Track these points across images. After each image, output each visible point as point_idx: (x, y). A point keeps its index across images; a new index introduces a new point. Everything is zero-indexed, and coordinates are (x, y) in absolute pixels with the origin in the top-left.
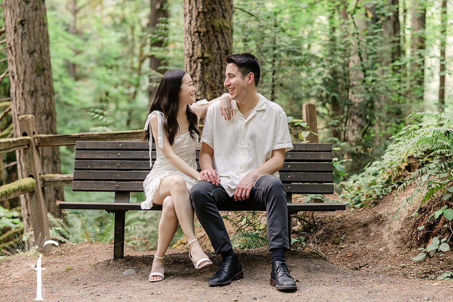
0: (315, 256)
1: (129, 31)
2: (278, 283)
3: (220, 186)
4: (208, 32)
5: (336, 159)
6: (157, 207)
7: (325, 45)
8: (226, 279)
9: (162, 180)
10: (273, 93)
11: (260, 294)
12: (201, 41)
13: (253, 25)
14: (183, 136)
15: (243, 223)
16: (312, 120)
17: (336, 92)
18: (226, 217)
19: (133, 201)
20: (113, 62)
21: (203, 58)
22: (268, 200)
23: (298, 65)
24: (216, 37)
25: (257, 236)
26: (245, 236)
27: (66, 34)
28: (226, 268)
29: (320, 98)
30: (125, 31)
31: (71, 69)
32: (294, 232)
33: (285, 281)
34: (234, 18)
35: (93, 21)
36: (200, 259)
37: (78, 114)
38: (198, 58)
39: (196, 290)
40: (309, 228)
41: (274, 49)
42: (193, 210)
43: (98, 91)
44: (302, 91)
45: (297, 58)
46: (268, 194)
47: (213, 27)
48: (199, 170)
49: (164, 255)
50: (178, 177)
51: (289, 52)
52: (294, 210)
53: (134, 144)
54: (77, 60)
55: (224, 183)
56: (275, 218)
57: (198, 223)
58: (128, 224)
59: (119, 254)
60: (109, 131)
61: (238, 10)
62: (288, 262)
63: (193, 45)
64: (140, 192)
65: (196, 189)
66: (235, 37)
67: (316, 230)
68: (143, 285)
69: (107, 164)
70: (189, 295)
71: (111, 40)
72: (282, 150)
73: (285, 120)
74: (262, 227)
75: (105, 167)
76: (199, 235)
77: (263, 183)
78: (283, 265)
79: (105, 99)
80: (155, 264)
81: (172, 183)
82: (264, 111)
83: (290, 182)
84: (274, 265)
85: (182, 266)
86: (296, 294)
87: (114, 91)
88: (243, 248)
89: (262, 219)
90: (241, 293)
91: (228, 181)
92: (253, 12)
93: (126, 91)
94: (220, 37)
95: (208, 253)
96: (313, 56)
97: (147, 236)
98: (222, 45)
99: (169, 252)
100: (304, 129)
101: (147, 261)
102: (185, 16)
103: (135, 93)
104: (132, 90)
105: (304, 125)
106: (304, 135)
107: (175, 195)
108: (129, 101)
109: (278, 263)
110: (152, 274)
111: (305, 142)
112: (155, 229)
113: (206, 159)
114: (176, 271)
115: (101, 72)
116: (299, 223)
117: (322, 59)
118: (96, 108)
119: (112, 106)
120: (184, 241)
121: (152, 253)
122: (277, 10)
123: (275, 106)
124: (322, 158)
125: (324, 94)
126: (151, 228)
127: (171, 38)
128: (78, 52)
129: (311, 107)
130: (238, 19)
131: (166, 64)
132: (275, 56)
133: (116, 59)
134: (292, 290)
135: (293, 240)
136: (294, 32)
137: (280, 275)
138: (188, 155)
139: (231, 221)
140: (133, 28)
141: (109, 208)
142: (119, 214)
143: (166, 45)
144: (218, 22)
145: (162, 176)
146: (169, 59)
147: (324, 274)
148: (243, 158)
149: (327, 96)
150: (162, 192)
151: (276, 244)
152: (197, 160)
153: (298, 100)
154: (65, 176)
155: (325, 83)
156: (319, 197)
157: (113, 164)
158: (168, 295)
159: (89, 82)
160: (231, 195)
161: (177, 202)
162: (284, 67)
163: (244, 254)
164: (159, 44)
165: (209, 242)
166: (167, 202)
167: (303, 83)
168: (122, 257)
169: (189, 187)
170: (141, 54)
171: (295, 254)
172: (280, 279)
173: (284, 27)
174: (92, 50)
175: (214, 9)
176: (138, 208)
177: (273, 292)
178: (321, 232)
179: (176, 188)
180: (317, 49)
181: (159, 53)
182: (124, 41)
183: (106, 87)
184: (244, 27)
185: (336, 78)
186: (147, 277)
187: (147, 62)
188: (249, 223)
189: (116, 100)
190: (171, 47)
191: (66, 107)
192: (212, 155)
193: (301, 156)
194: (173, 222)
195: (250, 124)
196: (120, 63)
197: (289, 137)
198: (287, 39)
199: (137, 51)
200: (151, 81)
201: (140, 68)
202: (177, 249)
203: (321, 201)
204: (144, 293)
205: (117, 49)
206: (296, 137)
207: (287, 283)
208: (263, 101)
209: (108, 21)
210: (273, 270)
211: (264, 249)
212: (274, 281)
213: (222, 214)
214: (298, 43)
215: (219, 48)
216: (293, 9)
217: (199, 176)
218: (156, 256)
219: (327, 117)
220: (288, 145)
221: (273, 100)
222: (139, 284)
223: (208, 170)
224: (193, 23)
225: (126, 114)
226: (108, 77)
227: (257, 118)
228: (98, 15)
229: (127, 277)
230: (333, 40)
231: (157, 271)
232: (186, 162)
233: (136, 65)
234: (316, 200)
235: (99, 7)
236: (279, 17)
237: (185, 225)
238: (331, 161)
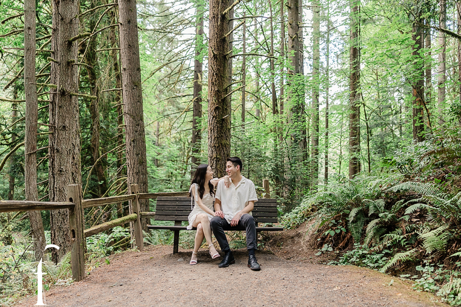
0: (268, 253)
1: (182, 145)
2: (251, 266)
3: (224, 219)
4: (219, 146)
5: (278, 206)
6: (194, 228)
7: (272, 153)
8: (227, 264)
9: (197, 216)
10: (249, 174)
11: (243, 272)
12: (216, 150)
13: (240, 143)
14: (207, 195)
15: (234, 236)
16: (267, 187)
17: (278, 174)
18: (227, 233)
19: (183, 225)
20: (176, 159)
21: (216, 158)
22: (247, 226)
23: (260, 162)
24: (223, 148)
25: (241, 242)
26: (236, 242)
27: (153, 146)
28: (227, 258)
29: (271, 177)
30: (181, 145)
31: (155, 162)
32: (259, 240)
33: (255, 265)
34: (231, 140)
35: (166, 140)
36: (214, 254)
37: (158, 182)
38: (214, 158)
39: (212, 269)
40: (266, 239)
41: (249, 154)
42: (211, 230)
43: (168, 172)
44: (262, 174)
45: (260, 158)
46: (246, 223)
47: (221, 144)
48: (214, 211)
49: (197, 252)
50: (204, 214)
51: (256, 156)
52: (259, 230)
53: (184, 198)
54: (158, 157)
55: (226, 217)
56: (250, 235)
57: (213, 236)
58: (181, 236)
59: (176, 251)
60: (173, 191)
61: (233, 137)
62: (256, 256)
63: (212, 152)
64: (187, 221)
65: (213, 220)
66: (231, 148)
67: (269, 240)
68: (187, 266)
69: (171, 208)
70: (209, 272)
71: (174, 149)
72: (253, 201)
73: (254, 187)
74: (244, 238)
75: (171, 209)
76: (214, 241)
77: (244, 217)
78: (254, 257)
79: (171, 175)
80: (193, 256)
81: (202, 217)
82: (244, 183)
83: (257, 217)
84: (250, 257)
85: (206, 257)
86: (260, 272)
87: (174, 172)
88: (235, 248)
89: (244, 234)
90: (234, 271)
91: (228, 216)
92: (240, 137)
93: (181, 172)
94: (225, 148)
95: (218, 251)
96: (267, 157)
97: (189, 241)
98: (226, 152)
99: (200, 250)
100: (263, 192)
101: (190, 254)
102: (209, 139)
103: (185, 173)
104: (184, 171)
105: (263, 190)
106: (264, 194)
107: (203, 223)
108: (182, 177)
109: (251, 256)
110: (191, 261)
111: (264, 198)
112: (193, 238)
113: (217, 205)
114: (203, 259)
115: (169, 163)
116: (261, 236)
117: (271, 159)
118: (166, 180)
119: (174, 179)
120: (207, 244)
121: (191, 250)
122: (251, 137)
123: (249, 181)
124: (272, 206)
125: (272, 175)
126: (191, 237)
127: (202, 148)
128: (159, 154)
129: (267, 181)
130: (233, 140)
131: (199, 161)
132: (250, 157)
133: (176, 157)
134: (258, 270)
135: (259, 245)
136: (258, 146)
137: (252, 262)
138: (209, 204)
139: (229, 235)
140: (184, 144)
141: (171, 229)
142: (177, 231)
143: (200, 152)
144: (223, 142)
145: (197, 214)
146: (201, 158)
147: (273, 262)
148: (234, 205)
149: (274, 176)
150: (197, 221)
151: (251, 247)
152: (213, 206)
153: (260, 177)
154: (151, 213)
155: (273, 170)
156: (270, 224)
157: (174, 208)
158: (199, 272)
159: (164, 168)
160: (229, 223)
161: (204, 226)
162: (254, 162)
163: (235, 252)
164: (197, 151)
165: (219, 245)
166: (199, 226)
167: (263, 170)
168: (177, 252)
169: (210, 219)
170: (188, 155)
171: (260, 252)
172: (252, 264)
173: (254, 144)
174: (165, 153)
175: (222, 136)
176: (186, 229)
177: (249, 270)
178: (271, 241)
179: (203, 219)
180: (268, 154)
181: (196, 155)
182: (180, 149)
183: (172, 170)
184: (235, 144)
185: (278, 168)
186: (189, 262)
187: (191, 159)
188: (237, 236)
189: (176, 176)
190: (202, 152)
191: (152, 179)
192: (220, 204)
193: (262, 204)
194: (202, 236)
195: (238, 189)
196: (178, 159)
197: (256, 195)
198: (255, 149)
199: (186, 154)
200: (192, 168)
201: (187, 162)
202: (203, 249)
203: (271, 226)
204: (187, 270)
205: (177, 153)
206: (260, 195)
207: (256, 266)
208: (243, 179)
209: (173, 140)
210: (249, 259)
211: (245, 249)
212: (249, 265)
213: (225, 232)
214: (259, 152)
215: (224, 154)
216: (258, 136)
217: (214, 214)
218: (193, 252)
219: (274, 186)
220: (256, 199)
221: (248, 178)
222: (185, 266)
223: (218, 211)
224: (212, 142)
225: (180, 182)
226: (172, 166)
227: (241, 186)
228: (169, 137)
229: (180, 263)
230: (276, 150)
231: (193, 259)
232: (208, 207)
233: (185, 160)
234: (269, 226)
235: (169, 134)
236: (251, 140)
237: (207, 237)
238: (276, 207)
